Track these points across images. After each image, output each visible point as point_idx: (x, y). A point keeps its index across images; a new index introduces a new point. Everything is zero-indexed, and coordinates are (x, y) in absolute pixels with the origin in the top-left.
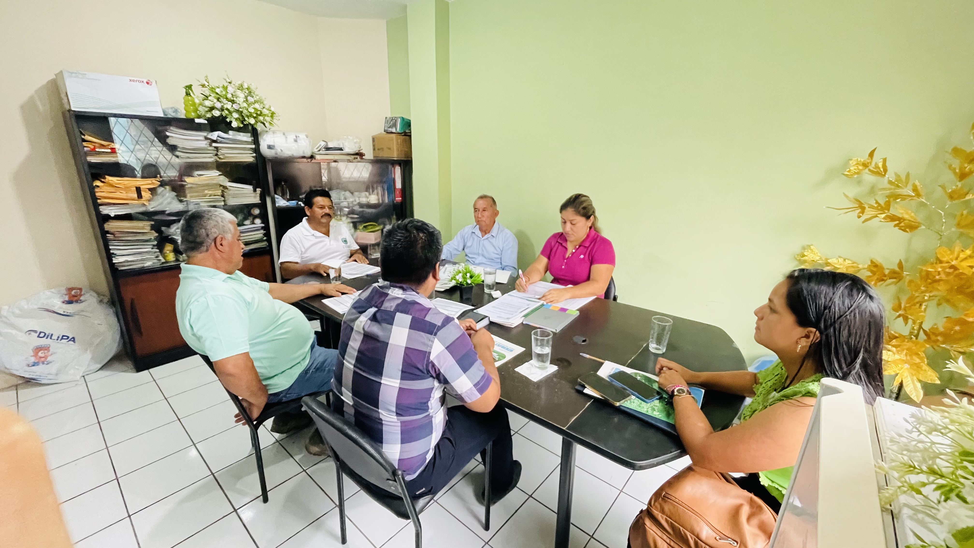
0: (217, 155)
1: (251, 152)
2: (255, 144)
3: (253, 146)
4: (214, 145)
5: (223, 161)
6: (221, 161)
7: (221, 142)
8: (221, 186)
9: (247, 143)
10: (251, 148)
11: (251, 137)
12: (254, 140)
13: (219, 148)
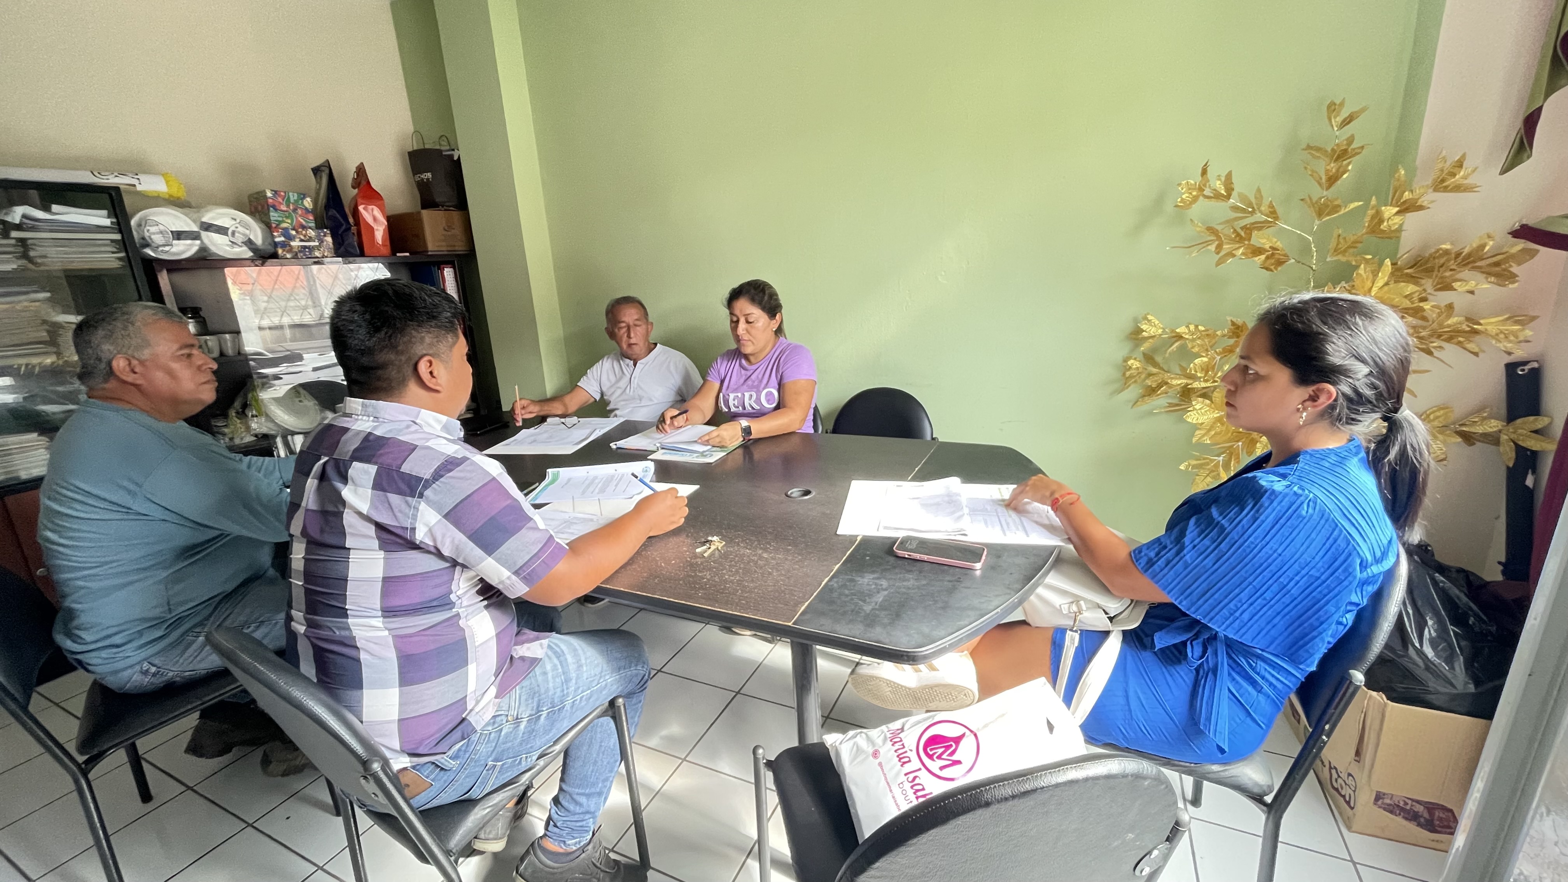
0: (25, 256)
1: (115, 250)
2: (120, 231)
3: (118, 237)
4: (14, 234)
5: (42, 268)
6: (36, 269)
7: (33, 229)
8: (45, 322)
9: (100, 229)
10: (112, 241)
11: (109, 217)
12: (118, 223)
13: (30, 242)
